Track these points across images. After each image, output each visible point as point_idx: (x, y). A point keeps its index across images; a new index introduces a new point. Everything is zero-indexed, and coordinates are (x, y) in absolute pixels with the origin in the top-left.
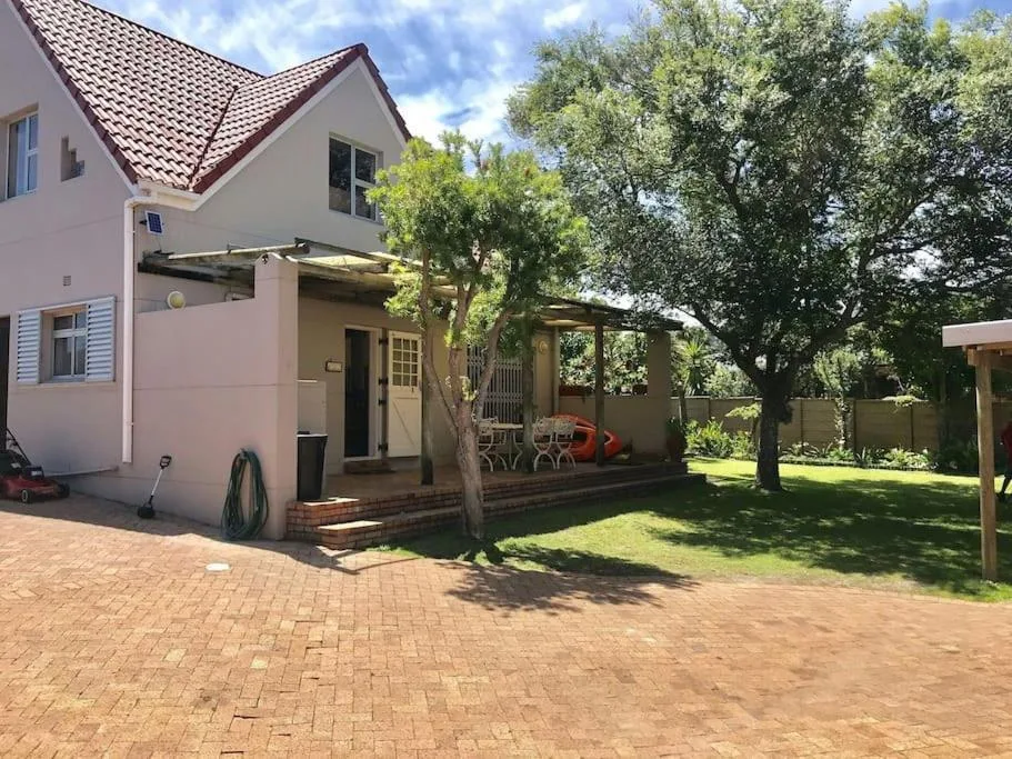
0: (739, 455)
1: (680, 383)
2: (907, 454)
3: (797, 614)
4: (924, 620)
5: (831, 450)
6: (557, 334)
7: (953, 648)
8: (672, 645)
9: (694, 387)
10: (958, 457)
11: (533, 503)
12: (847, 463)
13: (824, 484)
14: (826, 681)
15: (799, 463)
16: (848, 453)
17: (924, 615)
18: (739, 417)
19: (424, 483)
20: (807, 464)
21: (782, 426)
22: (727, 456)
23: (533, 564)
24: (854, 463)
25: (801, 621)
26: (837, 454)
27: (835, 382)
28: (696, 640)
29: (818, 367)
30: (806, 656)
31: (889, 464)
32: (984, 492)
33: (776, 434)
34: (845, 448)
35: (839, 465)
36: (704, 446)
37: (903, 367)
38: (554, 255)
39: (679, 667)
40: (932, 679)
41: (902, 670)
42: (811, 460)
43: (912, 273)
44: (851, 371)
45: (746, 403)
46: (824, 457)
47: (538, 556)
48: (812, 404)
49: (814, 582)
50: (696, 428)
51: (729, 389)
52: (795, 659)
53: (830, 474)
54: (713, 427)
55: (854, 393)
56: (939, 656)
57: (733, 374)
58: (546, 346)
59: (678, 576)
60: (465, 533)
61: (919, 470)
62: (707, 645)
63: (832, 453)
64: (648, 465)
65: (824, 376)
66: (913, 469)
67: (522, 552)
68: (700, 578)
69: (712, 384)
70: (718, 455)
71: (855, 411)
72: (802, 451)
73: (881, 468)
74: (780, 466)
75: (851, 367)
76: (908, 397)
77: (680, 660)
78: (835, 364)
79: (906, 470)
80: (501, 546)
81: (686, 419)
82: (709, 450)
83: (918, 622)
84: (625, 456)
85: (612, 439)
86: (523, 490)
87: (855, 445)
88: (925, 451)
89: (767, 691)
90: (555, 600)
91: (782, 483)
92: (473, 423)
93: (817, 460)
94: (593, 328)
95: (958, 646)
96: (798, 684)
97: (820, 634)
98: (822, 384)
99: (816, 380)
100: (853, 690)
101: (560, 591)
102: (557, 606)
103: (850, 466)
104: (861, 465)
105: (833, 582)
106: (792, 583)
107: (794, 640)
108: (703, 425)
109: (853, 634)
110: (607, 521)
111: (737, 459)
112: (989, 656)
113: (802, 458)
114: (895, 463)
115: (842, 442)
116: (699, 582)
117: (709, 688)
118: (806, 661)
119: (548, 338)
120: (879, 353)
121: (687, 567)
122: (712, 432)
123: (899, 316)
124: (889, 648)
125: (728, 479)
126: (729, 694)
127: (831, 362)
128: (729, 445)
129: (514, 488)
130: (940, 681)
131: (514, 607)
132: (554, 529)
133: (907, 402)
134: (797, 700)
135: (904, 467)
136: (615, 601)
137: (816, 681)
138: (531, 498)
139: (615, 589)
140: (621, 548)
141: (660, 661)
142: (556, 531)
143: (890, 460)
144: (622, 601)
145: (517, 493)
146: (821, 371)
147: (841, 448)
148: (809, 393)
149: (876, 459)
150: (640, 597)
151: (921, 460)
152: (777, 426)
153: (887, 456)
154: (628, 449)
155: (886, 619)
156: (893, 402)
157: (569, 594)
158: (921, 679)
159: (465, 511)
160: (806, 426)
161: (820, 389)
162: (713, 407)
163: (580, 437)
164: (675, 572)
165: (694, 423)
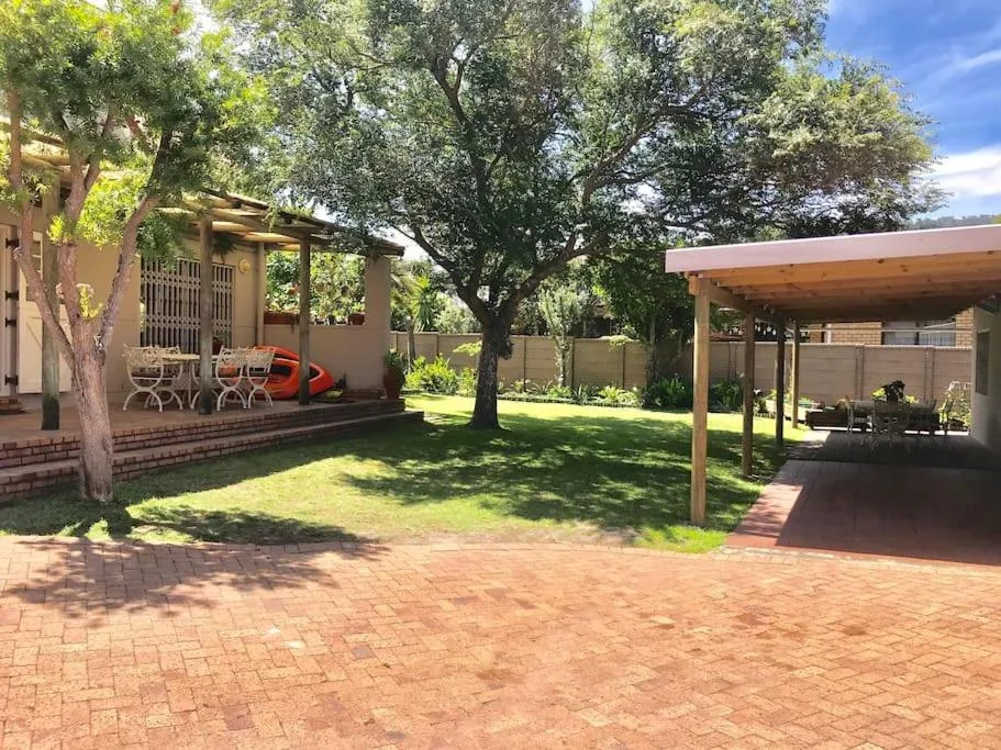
0: (464, 392)
1: (409, 318)
2: (618, 391)
3: (497, 584)
4: (635, 580)
5: (551, 387)
6: (262, 251)
7: (667, 621)
8: (326, 650)
9: (424, 322)
10: (662, 393)
11: (200, 451)
12: (564, 399)
13: (543, 421)
14: (521, 687)
15: (520, 400)
16: (566, 390)
17: (636, 575)
18: (466, 354)
19: (45, 427)
20: (528, 400)
21: (501, 362)
22: (453, 393)
23: (173, 533)
24: (571, 400)
25: (499, 595)
26: (556, 391)
27: (556, 320)
28: (361, 638)
29: (542, 306)
30: (499, 648)
31: (602, 401)
32: (697, 432)
33: (495, 369)
34: (564, 385)
35: (558, 402)
36: (431, 382)
37: (619, 306)
38: (216, 130)
39: (326, 689)
40: (645, 673)
41: (611, 660)
42: (532, 396)
43: (633, 207)
44: (572, 309)
45: (472, 340)
46: (544, 393)
47: (185, 523)
48: (535, 342)
49: (520, 537)
50: (424, 364)
51: (458, 325)
52: (485, 655)
53: (549, 411)
54: (440, 363)
55: (575, 332)
56: (653, 632)
57: (463, 311)
58: (248, 265)
59: (365, 541)
60: (85, 496)
61: (629, 406)
62: (376, 645)
63: (552, 390)
64: (359, 402)
65: (546, 314)
66: (623, 406)
67: (163, 517)
68: (390, 540)
69: (442, 319)
70: (443, 392)
71: (573, 350)
72: (524, 389)
73: (595, 404)
74: (499, 402)
75: (572, 306)
76: (622, 337)
77: (332, 676)
78: (557, 301)
79: (617, 406)
80: (134, 511)
81: (413, 355)
82: (434, 387)
83: (628, 584)
84: (337, 393)
85: (322, 373)
86: (192, 433)
87: (572, 381)
88: (635, 389)
89: (443, 713)
90: (182, 589)
91: (500, 420)
92: (96, 349)
93: (538, 397)
94: (298, 246)
95: (671, 616)
96: (483, 698)
97: (520, 612)
98: (545, 322)
99: (540, 318)
100: (553, 698)
101: (194, 574)
102: (180, 600)
103: (568, 402)
104: (577, 401)
105: (541, 536)
106: (496, 541)
107: (486, 624)
108: (430, 361)
109: (557, 608)
110: (296, 471)
111: (462, 395)
112: (705, 629)
113: (524, 395)
114: (608, 400)
115: (561, 379)
116: (387, 546)
117: (361, 721)
118: (498, 656)
119: (251, 256)
120: (598, 291)
121: (377, 527)
122: (439, 369)
123: (619, 251)
124: (597, 625)
125: (447, 416)
126: (388, 729)
127: (554, 301)
128: (455, 383)
129: (179, 433)
130: (654, 674)
131: (110, 607)
132: (220, 483)
133: (621, 341)
134: (478, 727)
135: (615, 404)
136: (269, 584)
137: (509, 690)
138: (198, 445)
139: (273, 566)
140: (304, 505)
141: (302, 680)
142: (225, 486)
143: (603, 397)
144: (277, 584)
145: (183, 439)
146: (545, 310)
147: (559, 386)
148: (533, 332)
149: (591, 395)
150: (305, 576)
151: (631, 397)
152: (496, 361)
153: (601, 393)
154: (342, 384)
155: (596, 582)
156: (608, 341)
157: (207, 578)
158: (633, 673)
159: (84, 465)
160: (530, 364)
161: (543, 328)
162: (440, 343)
163: (280, 370)
164: (359, 533)
165: (422, 359)
